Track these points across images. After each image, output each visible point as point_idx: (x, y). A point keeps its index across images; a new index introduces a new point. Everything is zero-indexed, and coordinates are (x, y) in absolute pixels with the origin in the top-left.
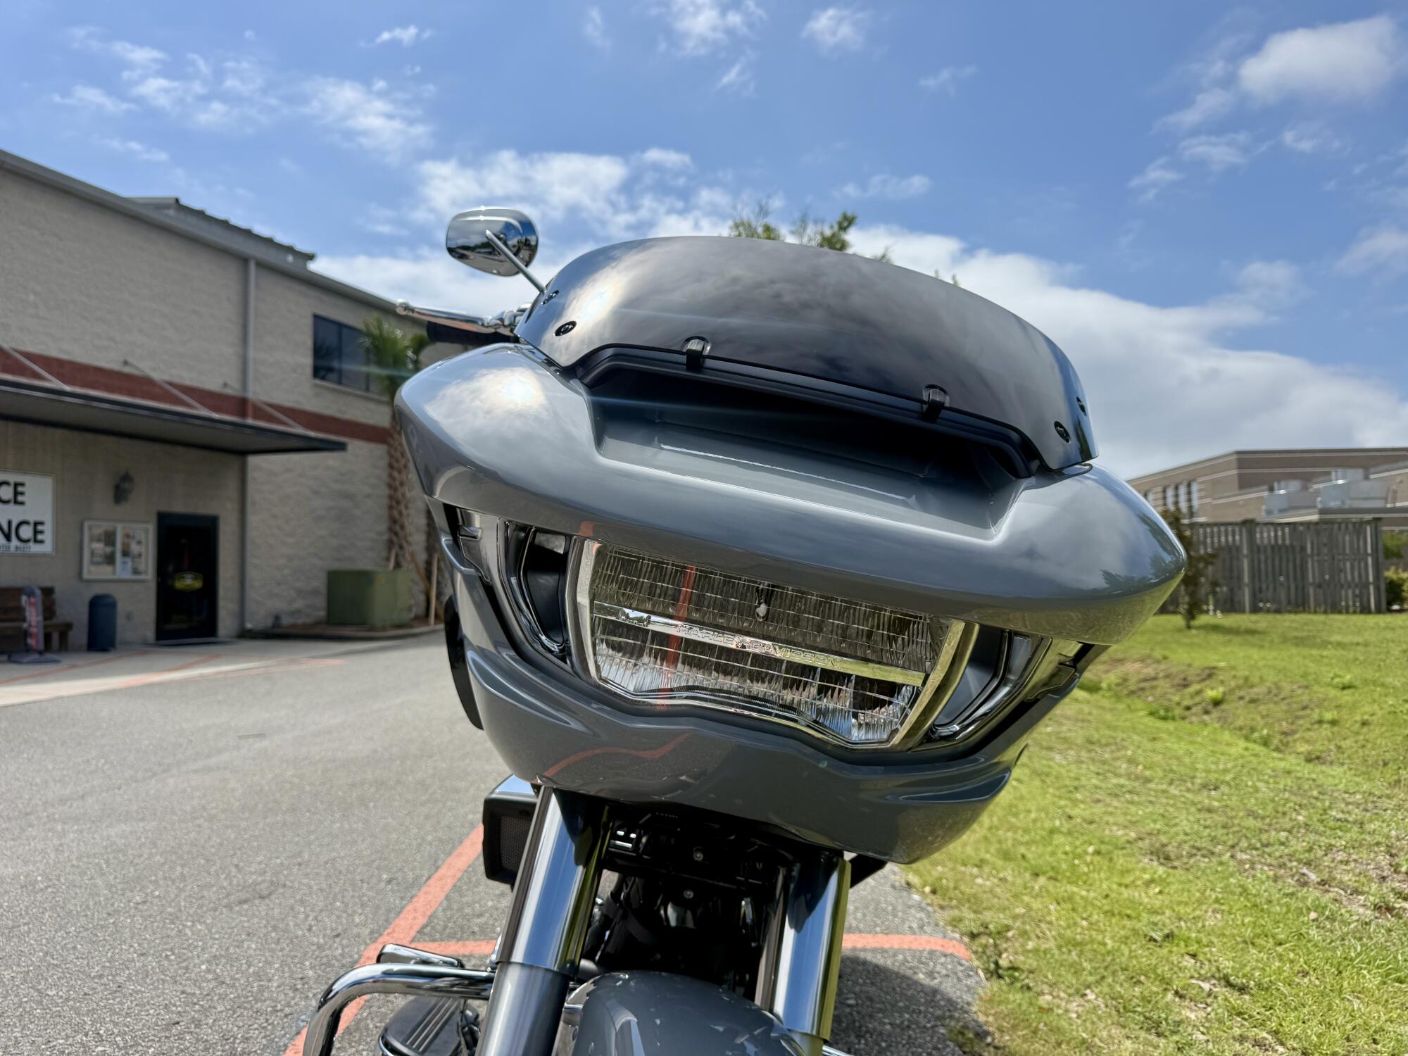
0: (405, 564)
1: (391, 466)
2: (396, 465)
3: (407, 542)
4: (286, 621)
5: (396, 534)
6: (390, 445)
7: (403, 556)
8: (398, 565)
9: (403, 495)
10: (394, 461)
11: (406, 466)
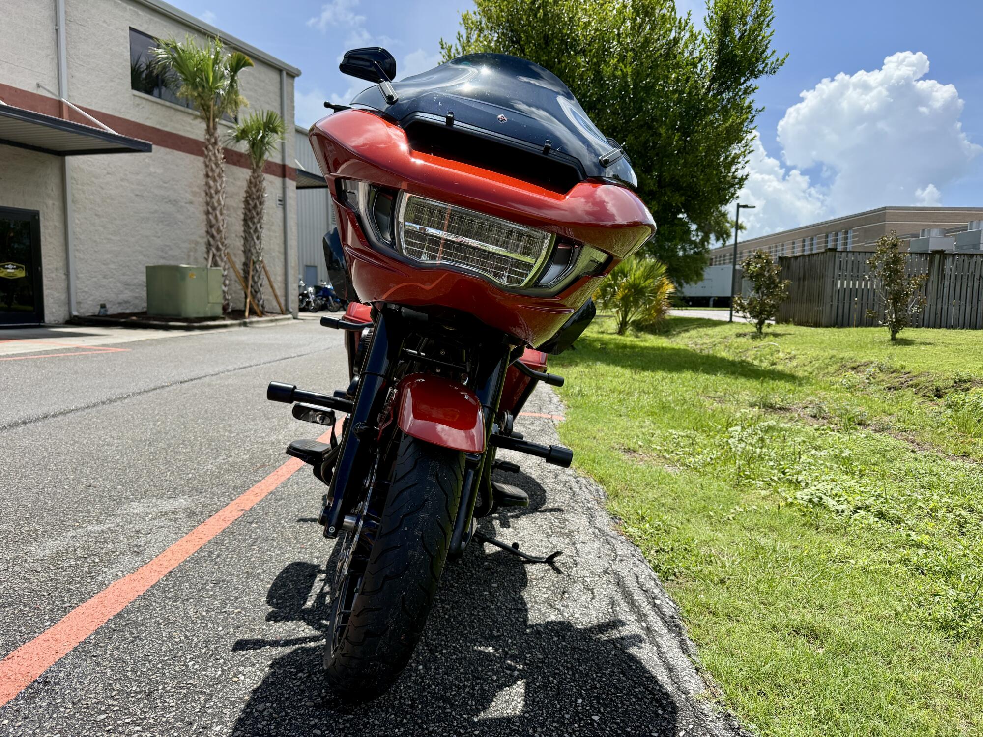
0: (223, 264)
1: (207, 176)
2: (210, 174)
3: (222, 243)
4: (112, 310)
5: (213, 237)
6: (206, 157)
7: (220, 256)
8: (215, 264)
9: (219, 201)
10: (208, 170)
11: (220, 176)
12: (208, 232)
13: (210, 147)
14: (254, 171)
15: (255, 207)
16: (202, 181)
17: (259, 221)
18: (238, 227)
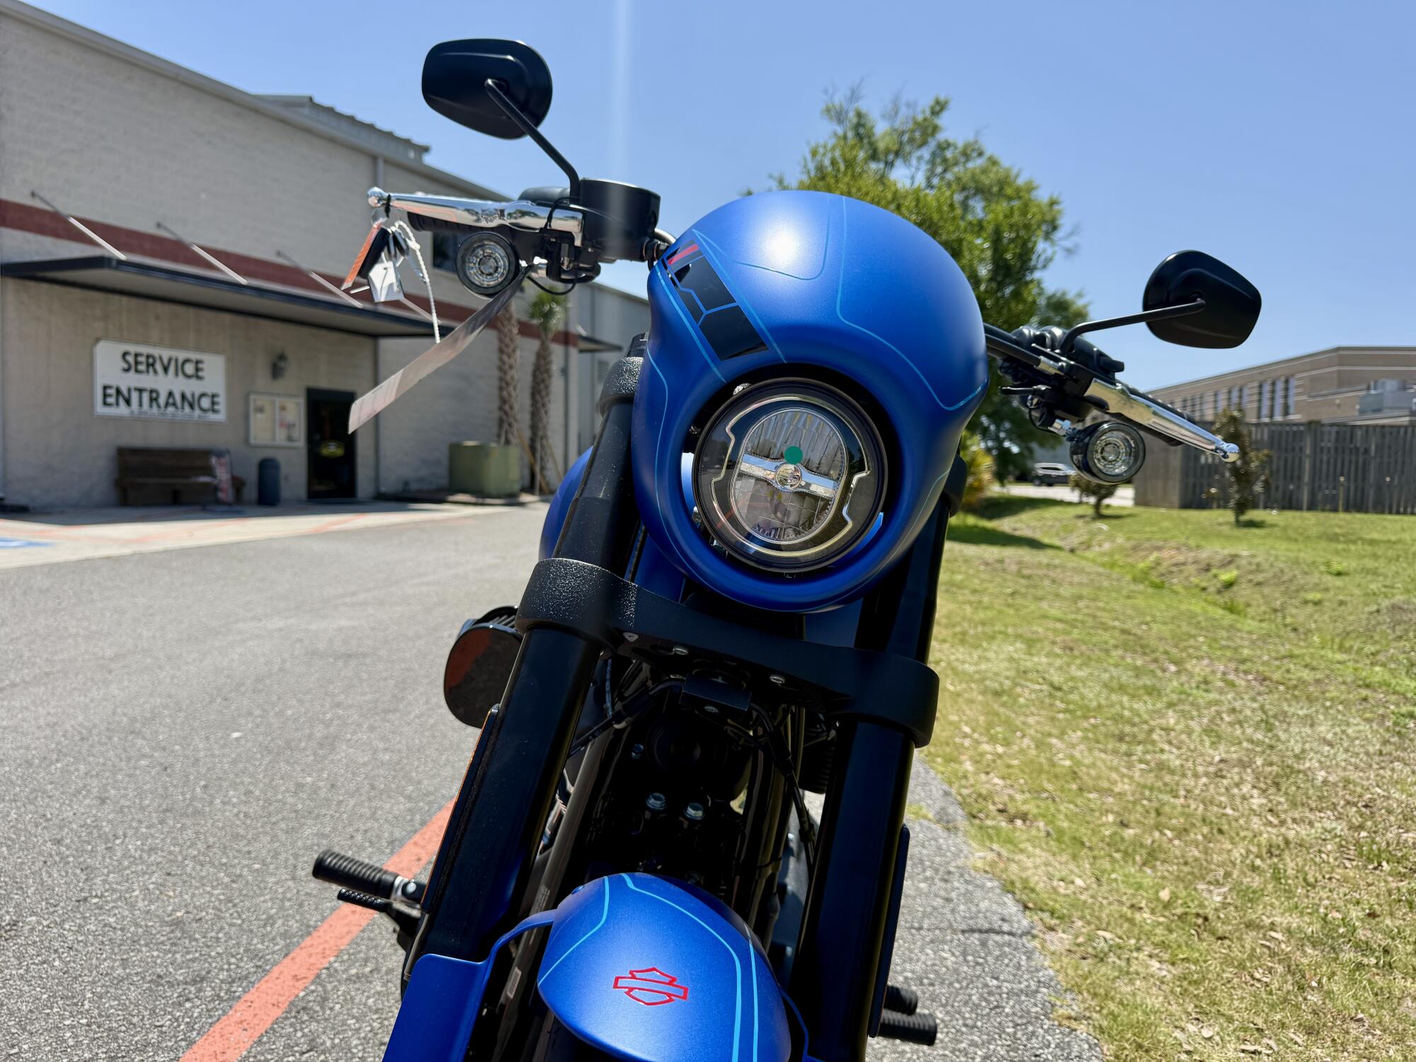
0: (514, 440)
2: (506, 349)
3: (515, 420)
4: (414, 487)
5: (505, 413)
6: (500, 331)
7: (512, 433)
8: (508, 441)
9: (512, 378)
10: (503, 345)
11: (514, 351)
12: (501, 408)
13: (506, 323)
14: (543, 344)
15: (543, 381)
16: (495, 356)
17: (547, 395)
18: (527, 401)
